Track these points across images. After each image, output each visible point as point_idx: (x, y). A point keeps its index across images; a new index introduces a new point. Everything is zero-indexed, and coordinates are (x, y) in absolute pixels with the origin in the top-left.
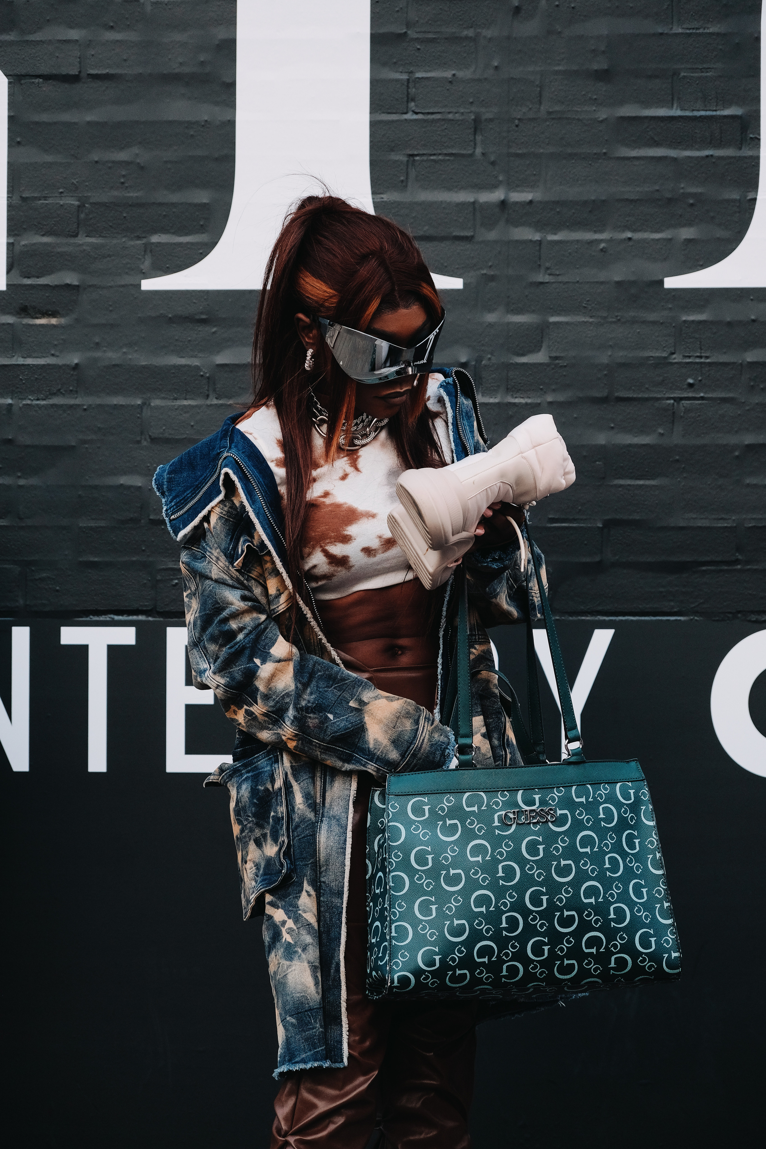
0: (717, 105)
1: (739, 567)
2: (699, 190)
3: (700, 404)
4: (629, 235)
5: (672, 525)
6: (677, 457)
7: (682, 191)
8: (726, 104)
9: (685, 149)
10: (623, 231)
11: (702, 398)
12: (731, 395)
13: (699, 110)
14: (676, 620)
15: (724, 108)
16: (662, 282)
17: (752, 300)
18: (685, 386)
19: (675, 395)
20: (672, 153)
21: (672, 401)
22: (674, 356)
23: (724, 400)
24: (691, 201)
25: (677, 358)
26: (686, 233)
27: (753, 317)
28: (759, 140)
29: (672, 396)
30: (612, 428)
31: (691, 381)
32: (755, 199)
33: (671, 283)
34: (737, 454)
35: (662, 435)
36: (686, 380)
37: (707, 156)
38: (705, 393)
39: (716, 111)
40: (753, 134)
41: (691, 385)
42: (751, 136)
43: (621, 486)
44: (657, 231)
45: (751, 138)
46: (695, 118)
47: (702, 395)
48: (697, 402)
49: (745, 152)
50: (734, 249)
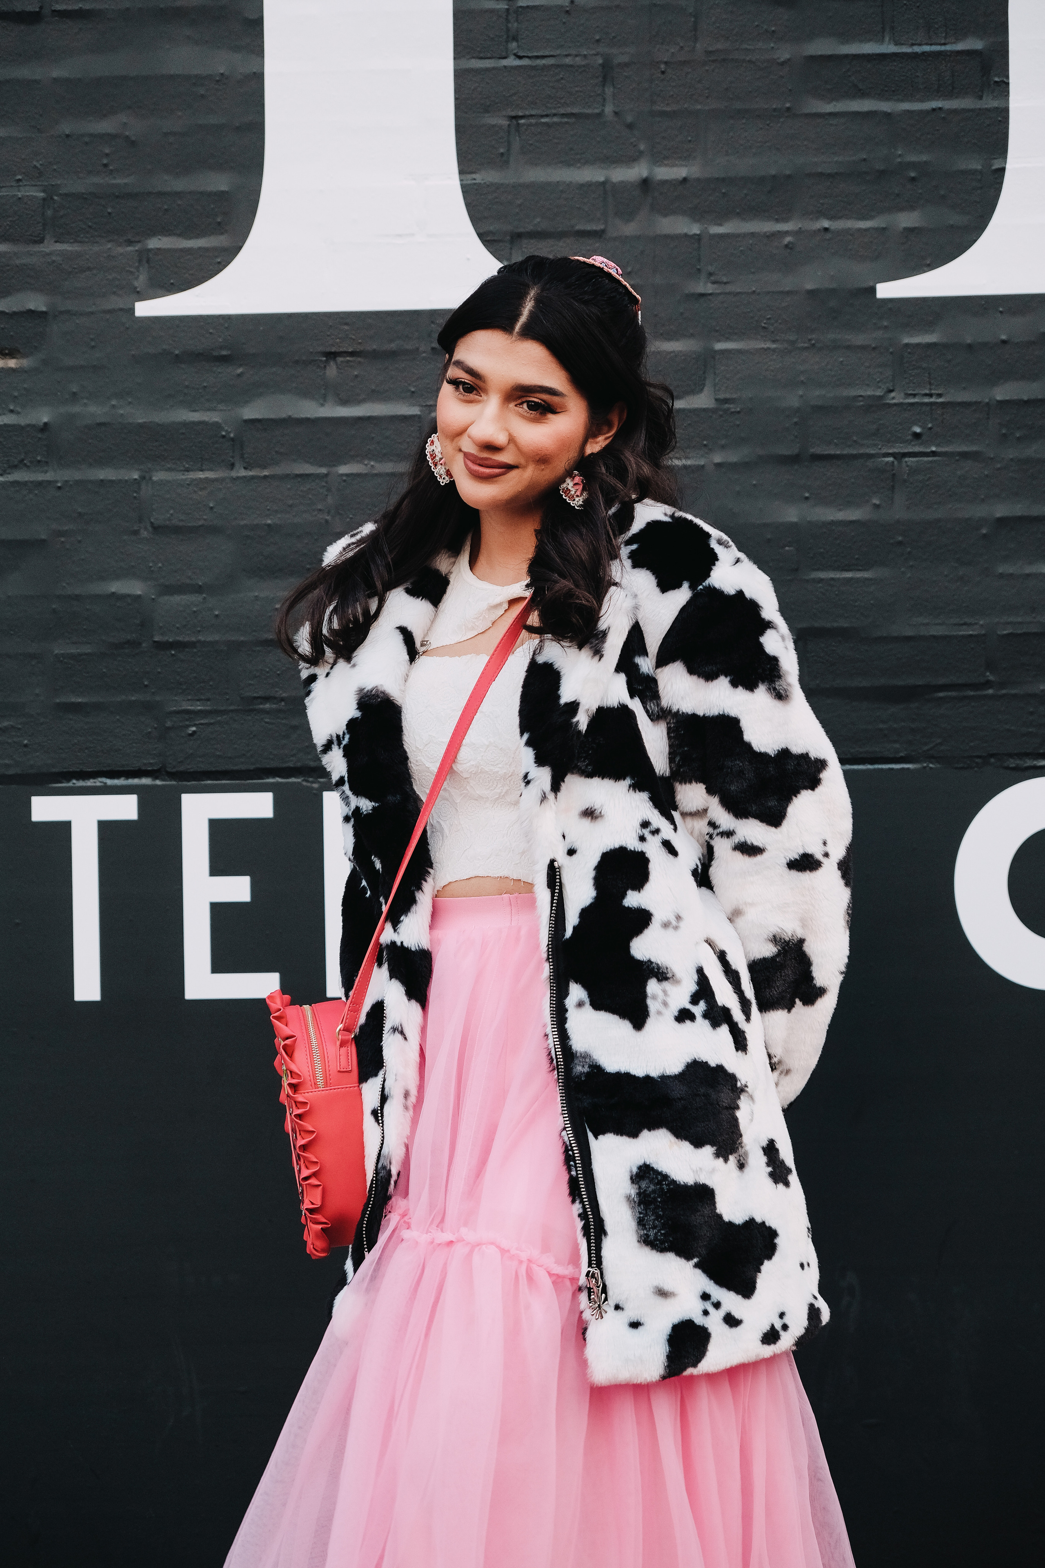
0: (945, 38)
1: (990, 691)
2: (924, 158)
3: (931, 462)
4: (826, 224)
5: (896, 634)
6: (900, 538)
7: (899, 160)
8: (961, 34)
9: (902, 101)
10: (817, 218)
11: (934, 454)
12: (974, 448)
13: (920, 45)
14: (903, 769)
15: (957, 40)
16: (873, 290)
17: (1001, 312)
18: (910, 437)
19: (896, 450)
20: (885, 106)
21: (891, 459)
22: (893, 394)
23: (964, 455)
24: (913, 174)
25: (897, 397)
26: (907, 220)
27: (1004, 337)
28: (1008, 84)
29: (891, 451)
30: (807, 498)
31: (918, 430)
32: (1003, 170)
33: (886, 290)
34: (984, 531)
35: (877, 507)
36: (910, 428)
37: (934, 110)
38: (937, 446)
39: (945, 44)
40: (999, 76)
41: (917, 436)
42: (997, 79)
43: (821, 580)
44: (863, 218)
45: (996, 82)
46: (915, 56)
47: (934, 449)
48: (926, 459)
49: (990, 103)
50: (975, 241)
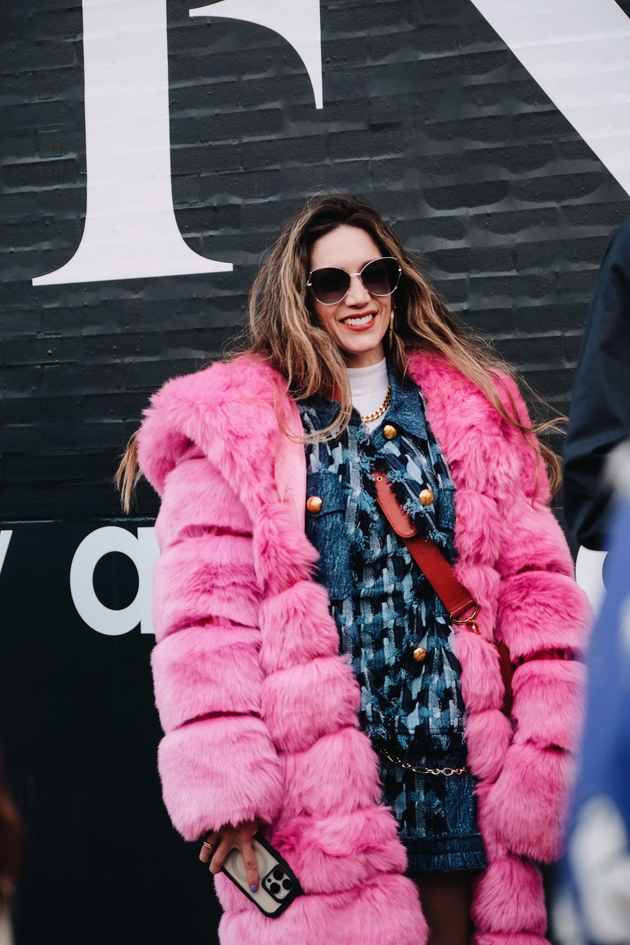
0: (61, 153)
1: (83, 483)
2: (52, 214)
3: (56, 368)
4: (12, 249)
5: (42, 455)
6: (44, 407)
7: (41, 216)
8: (67, 152)
9: (43, 186)
10: (8, 247)
11: (57, 363)
12: (74, 360)
13: (50, 157)
15: (66, 154)
16: (31, 282)
17: (85, 291)
18: (47, 356)
19: (41, 362)
20: (36, 189)
21: (39, 367)
22: (40, 334)
23: (70, 364)
24: (48, 223)
25: (40, 336)
26: (46, 246)
27: (86, 304)
28: (86, 175)
29: (39, 363)
30: (5, 387)
31: (50, 351)
32: (84, 219)
33: (37, 282)
34: (78, 402)
35: (34, 391)
36: (47, 351)
37: (55, 190)
38: (58, 359)
39: (60, 156)
40: (83, 171)
41: (50, 355)
42: (82, 173)
43: (11, 428)
44: (27, 246)
45: (82, 174)
46: (47, 163)
47: (57, 361)
48: (53, 366)
49: (78, 185)
50: (73, 255)
